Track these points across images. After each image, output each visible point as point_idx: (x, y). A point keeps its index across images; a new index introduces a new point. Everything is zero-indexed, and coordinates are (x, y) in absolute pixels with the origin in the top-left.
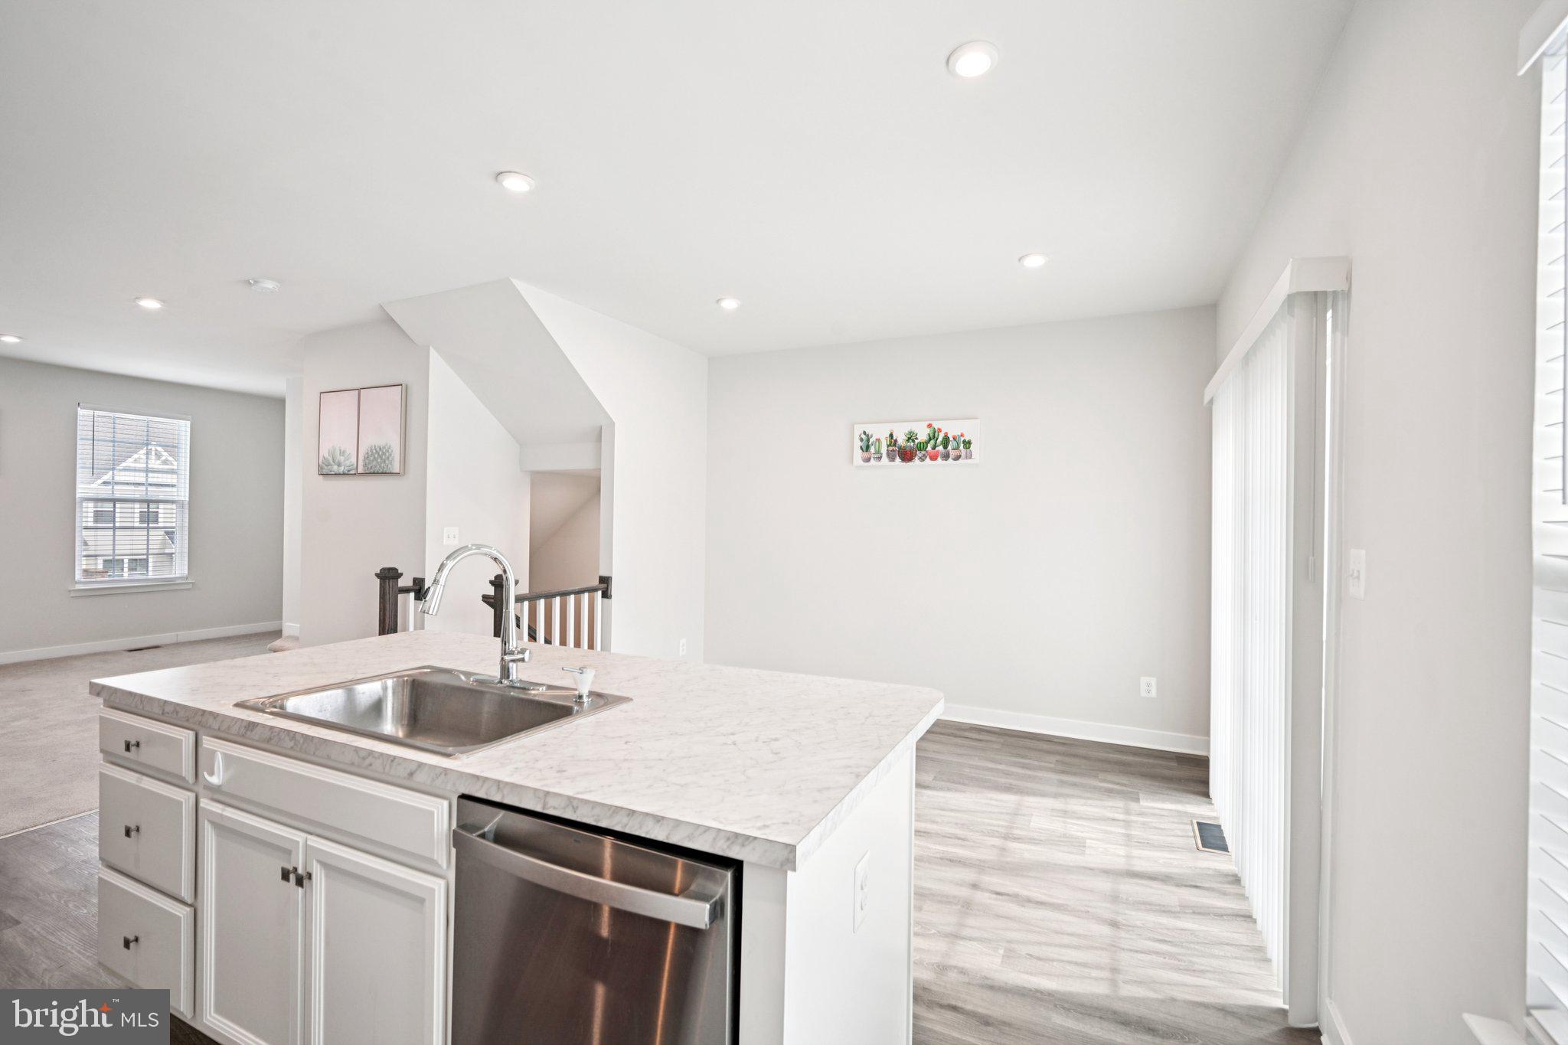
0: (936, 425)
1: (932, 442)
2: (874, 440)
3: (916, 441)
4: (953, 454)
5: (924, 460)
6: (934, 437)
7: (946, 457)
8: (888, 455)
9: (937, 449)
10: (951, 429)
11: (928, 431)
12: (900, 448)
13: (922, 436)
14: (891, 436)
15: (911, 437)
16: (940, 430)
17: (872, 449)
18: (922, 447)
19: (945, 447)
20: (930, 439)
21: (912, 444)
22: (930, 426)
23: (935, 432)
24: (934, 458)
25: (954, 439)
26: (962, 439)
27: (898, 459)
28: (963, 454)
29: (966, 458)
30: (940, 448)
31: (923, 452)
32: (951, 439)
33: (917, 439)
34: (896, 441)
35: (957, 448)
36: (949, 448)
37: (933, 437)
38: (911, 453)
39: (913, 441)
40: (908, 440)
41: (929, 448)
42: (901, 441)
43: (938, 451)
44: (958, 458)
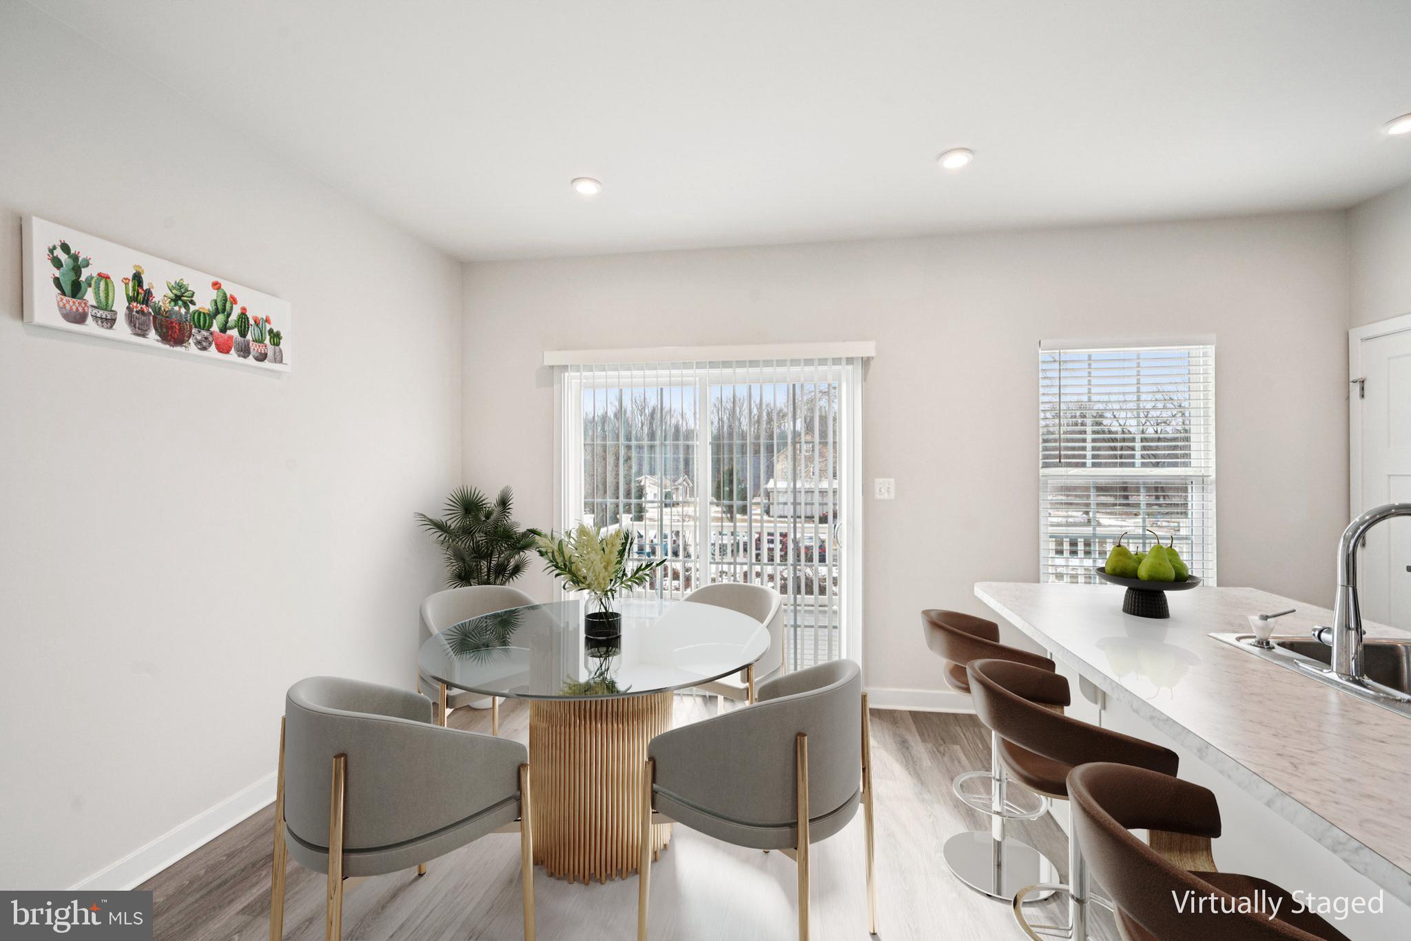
0: (229, 289)
1: (220, 317)
2: (95, 275)
3: (192, 308)
4: (254, 347)
5: (204, 349)
6: (224, 310)
7: (244, 351)
8: (131, 320)
9: (229, 332)
10: (253, 303)
11: (214, 294)
12: (158, 311)
13: (204, 301)
14: (138, 278)
15: (181, 295)
16: (234, 301)
17: (90, 297)
18: (202, 322)
19: (243, 334)
20: (217, 312)
21: (183, 311)
22: (216, 285)
23: (225, 300)
24: (224, 348)
25: (257, 323)
26: (268, 327)
27: (152, 334)
28: (270, 354)
29: (275, 361)
30: (234, 333)
31: (205, 333)
32: (252, 322)
33: (193, 303)
34: (148, 293)
35: (260, 341)
36: (249, 337)
37: (223, 306)
38: (181, 330)
39: (185, 305)
40: (177, 299)
41: (215, 328)
42: (161, 295)
43: (231, 337)
44: (262, 357)
